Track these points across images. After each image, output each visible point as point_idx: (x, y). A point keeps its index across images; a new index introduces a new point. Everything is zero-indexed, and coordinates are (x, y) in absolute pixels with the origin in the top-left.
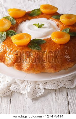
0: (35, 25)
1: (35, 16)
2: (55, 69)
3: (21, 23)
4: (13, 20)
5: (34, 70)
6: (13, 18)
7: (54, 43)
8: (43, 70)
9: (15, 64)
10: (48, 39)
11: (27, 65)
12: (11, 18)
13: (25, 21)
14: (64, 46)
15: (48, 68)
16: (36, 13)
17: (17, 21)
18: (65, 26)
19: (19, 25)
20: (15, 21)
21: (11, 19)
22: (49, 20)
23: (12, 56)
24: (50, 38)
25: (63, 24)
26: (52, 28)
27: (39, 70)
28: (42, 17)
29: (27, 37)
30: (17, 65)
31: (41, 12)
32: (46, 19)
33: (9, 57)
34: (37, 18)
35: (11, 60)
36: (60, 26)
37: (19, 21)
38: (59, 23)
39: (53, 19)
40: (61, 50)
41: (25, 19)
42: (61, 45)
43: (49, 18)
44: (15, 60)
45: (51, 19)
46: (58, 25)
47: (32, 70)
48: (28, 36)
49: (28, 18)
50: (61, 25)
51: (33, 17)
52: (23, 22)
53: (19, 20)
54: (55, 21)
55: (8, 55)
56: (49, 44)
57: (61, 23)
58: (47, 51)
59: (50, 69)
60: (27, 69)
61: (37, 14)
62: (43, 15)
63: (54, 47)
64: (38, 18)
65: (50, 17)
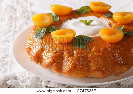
0: (82, 21)
1: (83, 14)
2: (103, 73)
3: (65, 21)
4: (55, 17)
5: (77, 72)
6: (56, 15)
7: (104, 42)
8: (88, 73)
9: (54, 64)
10: (97, 37)
11: (68, 65)
12: (54, 14)
13: (71, 19)
14: (116, 45)
15: (95, 70)
16: (84, 11)
17: (61, 19)
18: (119, 25)
19: (63, 22)
20: (58, 18)
21: (54, 16)
22: (99, 18)
23: (51, 54)
24: (100, 37)
25: (116, 22)
26: (102, 26)
27: (83, 73)
28: (91, 15)
29: (71, 33)
30: (56, 66)
31: (91, 9)
32: (96, 17)
33: (47, 56)
34: (85, 16)
35: (49, 59)
36: (112, 25)
37: (63, 19)
38: (111, 22)
39: (105, 17)
40: (111, 50)
41: (70, 17)
42: (111, 44)
43: (99, 16)
44: (54, 60)
45: (102, 17)
46: (110, 25)
47: (75, 72)
48: (72, 31)
49: (75, 16)
50: (114, 24)
51: (81, 15)
52: (68, 20)
53: (63, 17)
54: (107, 20)
55: (45, 54)
56: (96, 42)
57: (114, 21)
58: (93, 50)
59: (96, 72)
60: (69, 71)
61: (86, 12)
62: (92, 13)
63: (103, 45)
64: (87, 16)
65: (101, 15)
